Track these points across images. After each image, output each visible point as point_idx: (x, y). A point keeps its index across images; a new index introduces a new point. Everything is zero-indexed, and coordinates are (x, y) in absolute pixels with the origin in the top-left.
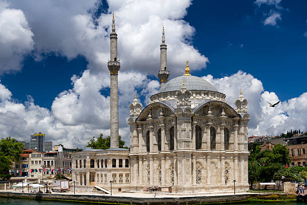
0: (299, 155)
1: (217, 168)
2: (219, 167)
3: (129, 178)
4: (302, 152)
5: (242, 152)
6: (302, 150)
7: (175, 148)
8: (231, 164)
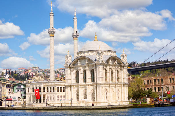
0: (148, 84)
1: (114, 92)
2: (115, 91)
3: (65, 98)
4: (149, 82)
5: (125, 83)
6: (149, 81)
7: (95, 81)
8: (120, 89)
